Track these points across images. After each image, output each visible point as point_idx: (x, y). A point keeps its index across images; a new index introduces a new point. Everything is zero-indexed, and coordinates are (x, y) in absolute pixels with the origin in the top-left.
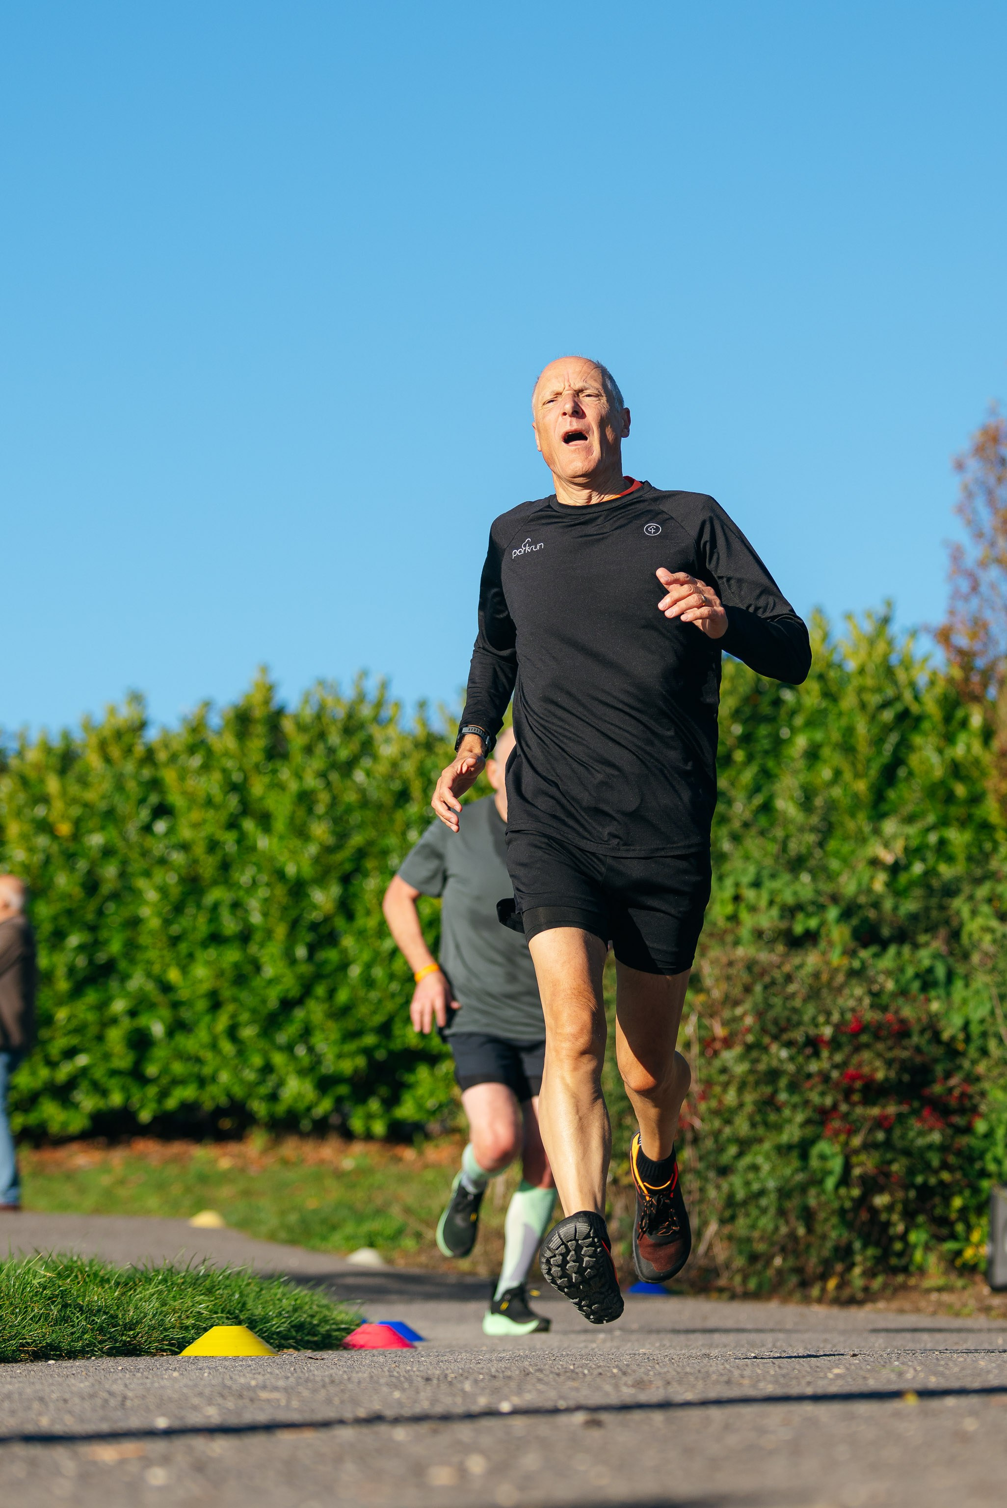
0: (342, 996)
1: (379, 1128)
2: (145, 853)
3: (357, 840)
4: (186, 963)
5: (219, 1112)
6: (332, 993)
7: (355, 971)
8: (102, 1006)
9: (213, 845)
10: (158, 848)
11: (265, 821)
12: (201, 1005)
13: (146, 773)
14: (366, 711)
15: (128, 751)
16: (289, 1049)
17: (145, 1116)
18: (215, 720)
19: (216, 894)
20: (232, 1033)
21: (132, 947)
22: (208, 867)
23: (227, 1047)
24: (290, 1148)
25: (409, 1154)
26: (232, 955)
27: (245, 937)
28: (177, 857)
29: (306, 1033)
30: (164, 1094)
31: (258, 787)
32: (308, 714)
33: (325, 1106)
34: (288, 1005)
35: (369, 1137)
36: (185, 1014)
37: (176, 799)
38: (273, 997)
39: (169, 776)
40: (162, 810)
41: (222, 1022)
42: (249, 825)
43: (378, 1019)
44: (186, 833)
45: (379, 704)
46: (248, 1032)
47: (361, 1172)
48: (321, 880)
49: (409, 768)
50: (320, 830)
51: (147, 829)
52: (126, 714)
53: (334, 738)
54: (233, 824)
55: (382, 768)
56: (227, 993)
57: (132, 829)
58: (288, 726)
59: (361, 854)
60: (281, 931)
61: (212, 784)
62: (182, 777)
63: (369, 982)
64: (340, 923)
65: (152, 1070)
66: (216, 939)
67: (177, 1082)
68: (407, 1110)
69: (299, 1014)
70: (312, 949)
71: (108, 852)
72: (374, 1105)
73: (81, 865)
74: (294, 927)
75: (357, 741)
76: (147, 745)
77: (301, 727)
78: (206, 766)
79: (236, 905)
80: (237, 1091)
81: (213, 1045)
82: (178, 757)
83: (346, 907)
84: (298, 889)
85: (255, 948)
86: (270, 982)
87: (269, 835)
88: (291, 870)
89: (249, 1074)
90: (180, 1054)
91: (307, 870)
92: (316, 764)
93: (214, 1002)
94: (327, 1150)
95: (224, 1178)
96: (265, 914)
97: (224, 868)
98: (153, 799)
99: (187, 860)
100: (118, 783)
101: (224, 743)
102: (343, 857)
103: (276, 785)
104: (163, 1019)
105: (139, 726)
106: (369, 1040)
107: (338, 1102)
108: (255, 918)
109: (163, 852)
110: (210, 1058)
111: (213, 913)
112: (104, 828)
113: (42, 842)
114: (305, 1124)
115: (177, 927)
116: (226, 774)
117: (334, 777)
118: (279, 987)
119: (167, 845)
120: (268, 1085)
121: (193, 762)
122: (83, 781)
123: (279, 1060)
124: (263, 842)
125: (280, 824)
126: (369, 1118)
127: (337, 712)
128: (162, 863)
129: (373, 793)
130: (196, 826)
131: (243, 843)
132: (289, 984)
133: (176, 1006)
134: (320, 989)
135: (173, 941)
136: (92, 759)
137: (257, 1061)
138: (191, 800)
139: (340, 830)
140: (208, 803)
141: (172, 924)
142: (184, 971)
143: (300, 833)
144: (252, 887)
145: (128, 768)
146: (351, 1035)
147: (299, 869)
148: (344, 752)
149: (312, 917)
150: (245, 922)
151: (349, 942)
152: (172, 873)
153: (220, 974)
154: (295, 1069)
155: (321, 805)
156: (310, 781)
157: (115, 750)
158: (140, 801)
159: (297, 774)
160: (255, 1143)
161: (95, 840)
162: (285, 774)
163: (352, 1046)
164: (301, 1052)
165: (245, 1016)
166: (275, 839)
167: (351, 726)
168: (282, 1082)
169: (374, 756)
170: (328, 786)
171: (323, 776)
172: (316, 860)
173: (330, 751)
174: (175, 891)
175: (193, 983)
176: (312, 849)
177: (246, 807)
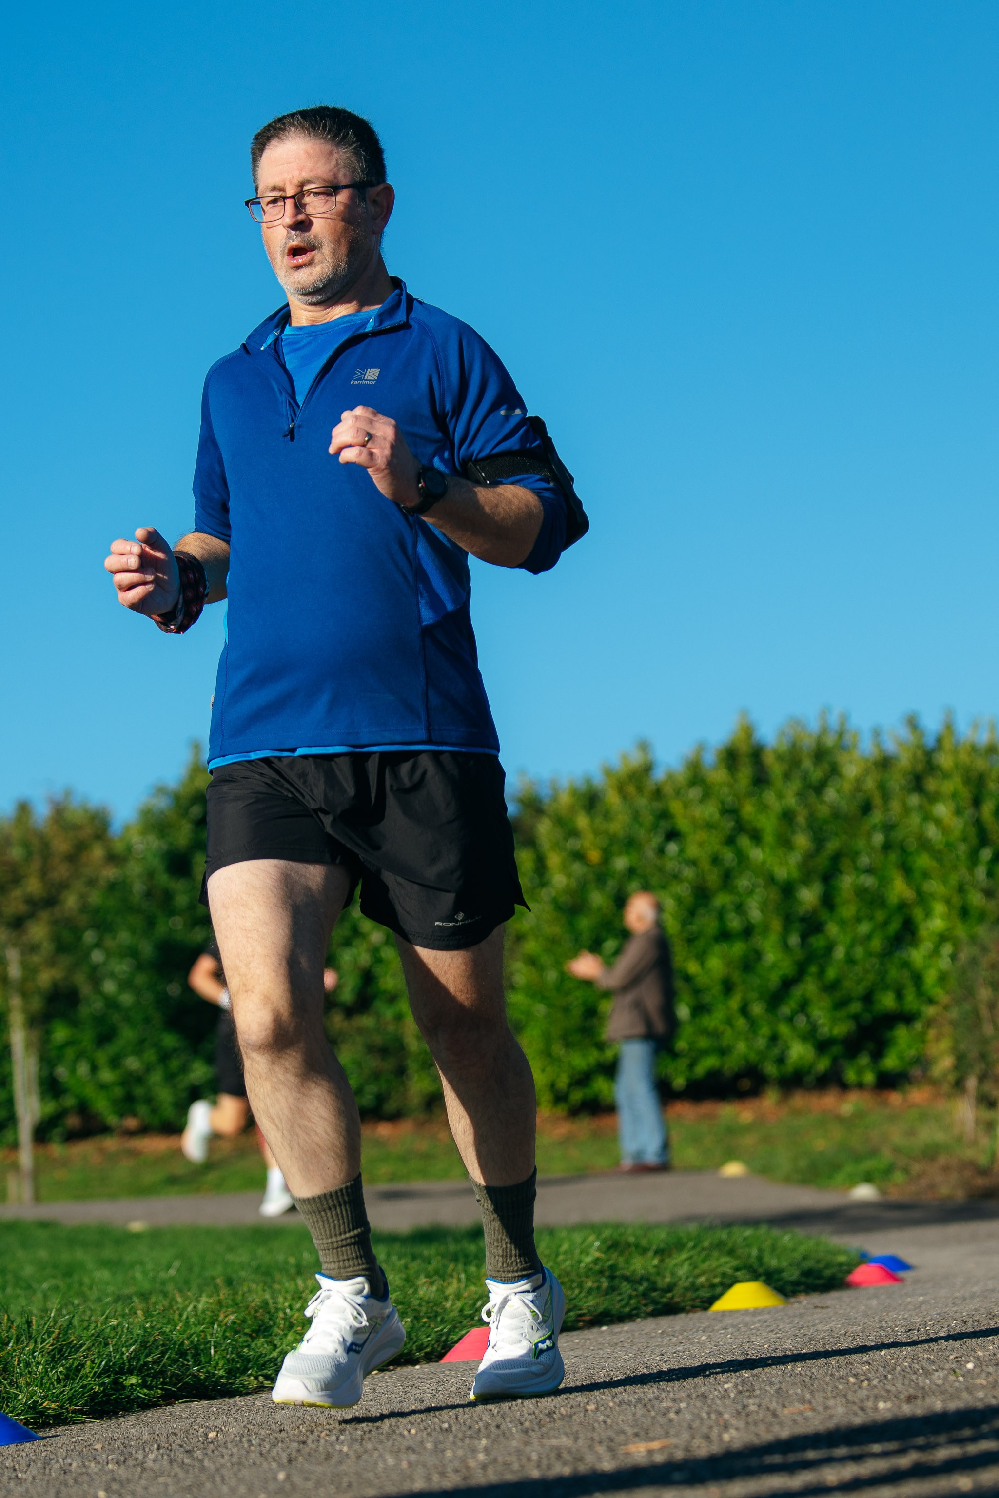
0: (831, 973)
1: (869, 1078)
2: (661, 870)
3: (832, 845)
4: (701, 958)
5: (738, 1076)
6: (822, 972)
7: (840, 953)
9: (716, 860)
10: (671, 865)
11: (756, 837)
12: (717, 990)
13: (657, 805)
14: (830, 741)
15: (640, 789)
16: (790, 1020)
17: (680, 1082)
18: (710, 758)
19: (721, 900)
20: (744, 1010)
22: (713, 878)
23: (741, 1023)
24: (799, 1100)
25: (895, 1098)
26: (738, 949)
27: (748, 932)
28: (688, 873)
29: (803, 1006)
30: (692, 1066)
31: (748, 809)
32: (784, 747)
33: (823, 1065)
34: (787, 984)
35: (860, 1086)
36: (707, 998)
37: (683, 824)
38: (774, 979)
39: (676, 807)
40: (673, 835)
41: (735, 1003)
42: (744, 841)
43: (860, 989)
44: (693, 851)
45: (841, 734)
46: (757, 1009)
47: (859, 1114)
48: (806, 879)
49: (870, 784)
50: (802, 841)
51: (661, 851)
52: (636, 759)
53: (807, 764)
54: (730, 841)
55: (847, 787)
56: (736, 976)
57: (650, 853)
58: (769, 759)
59: (836, 858)
60: (776, 925)
61: (710, 811)
62: (686, 805)
63: (850, 960)
64: (824, 915)
65: (681, 1044)
66: (724, 936)
67: (704, 1053)
68: (891, 1062)
69: (797, 992)
70: (804, 937)
72: (864, 1060)
73: (611, 884)
74: (788, 920)
75: (826, 766)
76: (656, 784)
77: (780, 757)
78: (706, 796)
79: (740, 908)
80: (753, 1057)
81: (729, 1022)
82: (682, 791)
83: (828, 901)
84: (788, 890)
85: (758, 941)
86: (774, 966)
87: (762, 849)
88: (781, 873)
89: (761, 1042)
90: (705, 1032)
91: (795, 874)
92: (795, 785)
93: (728, 987)
94: (829, 1100)
95: (748, 1129)
96: (762, 911)
97: (727, 878)
98: (664, 825)
99: (697, 875)
100: (636, 816)
101: (718, 776)
102: (822, 861)
103: (763, 807)
104: (688, 1004)
105: (647, 769)
106: (856, 1007)
107: (835, 1060)
108: (755, 914)
109: (676, 870)
110: (729, 1032)
111: (721, 915)
112: (627, 853)
113: (577, 868)
114: (810, 1079)
115: (694, 928)
116: (722, 803)
117: (812, 798)
118: (781, 973)
119: (680, 863)
120: (776, 1051)
121: (695, 793)
122: (607, 816)
123: (784, 1029)
124: (757, 854)
125: (769, 837)
126: (860, 1072)
127: (808, 743)
128: (676, 877)
129: (845, 806)
130: (701, 845)
131: (742, 857)
132: (786, 967)
133: (697, 992)
134: (813, 969)
135: (691, 940)
136: (613, 799)
137: (765, 1030)
138: (696, 825)
139: (819, 841)
140: (709, 826)
141: (690, 927)
142: (702, 964)
143: (785, 843)
144: (750, 892)
145: (642, 802)
146: (841, 1004)
147: (789, 874)
148: (816, 775)
149: (801, 911)
150: (749, 921)
151: (832, 929)
152: (686, 884)
153: (729, 964)
154: (799, 1036)
155: (801, 819)
156: (791, 801)
157: (631, 789)
158: (655, 827)
159: (780, 796)
160: (770, 1099)
161: (621, 863)
162: (770, 797)
163: (842, 1013)
164: (801, 1022)
165: (753, 995)
166: (768, 850)
167: (821, 754)
168: (788, 1048)
169: (840, 777)
170: (806, 805)
171: (801, 796)
172: (802, 866)
173: (804, 776)
174: (689, 900)
175: (708, 972)
176: (796, 858)
177: (741, 827)
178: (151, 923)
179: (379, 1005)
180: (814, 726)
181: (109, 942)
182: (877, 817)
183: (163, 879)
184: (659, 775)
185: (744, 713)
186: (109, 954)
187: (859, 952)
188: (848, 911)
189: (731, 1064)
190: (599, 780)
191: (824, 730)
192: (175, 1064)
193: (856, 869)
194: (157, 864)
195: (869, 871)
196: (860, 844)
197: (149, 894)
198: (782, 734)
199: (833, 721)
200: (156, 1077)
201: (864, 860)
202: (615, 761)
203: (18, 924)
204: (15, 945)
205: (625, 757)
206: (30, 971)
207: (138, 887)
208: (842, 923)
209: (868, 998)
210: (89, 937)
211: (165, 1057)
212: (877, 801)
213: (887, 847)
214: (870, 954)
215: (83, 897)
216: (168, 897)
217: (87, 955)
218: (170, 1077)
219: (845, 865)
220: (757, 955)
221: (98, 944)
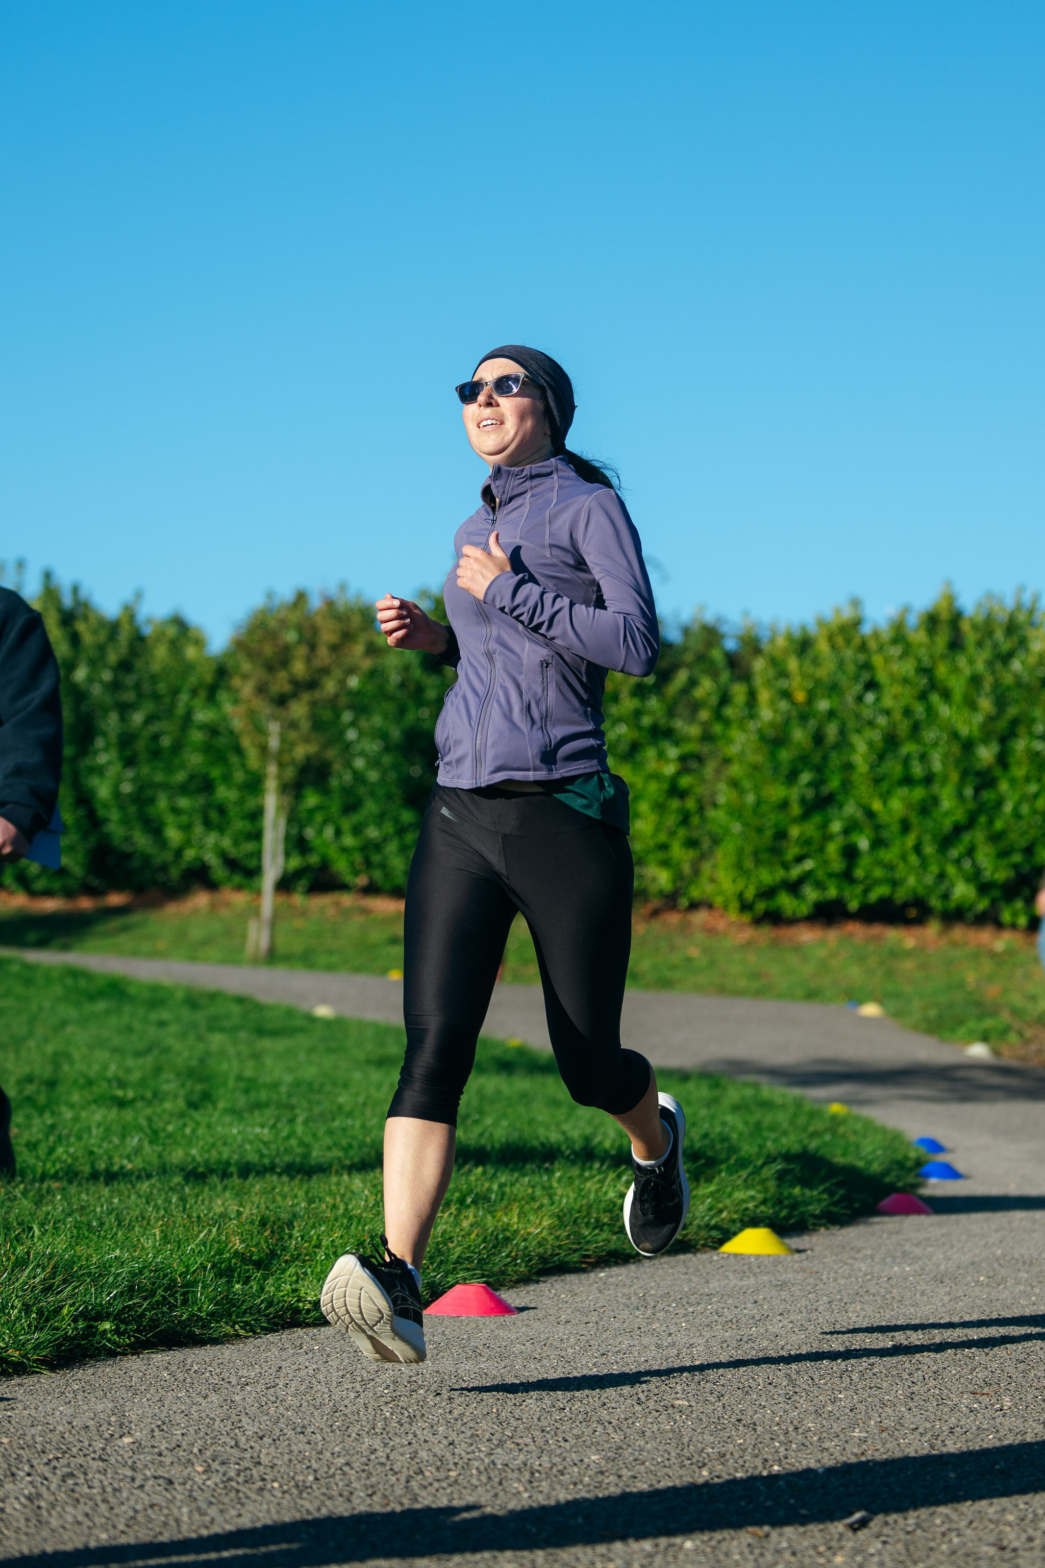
0: (999, 825)
1: (1022, 921)
2: (858, 716)
3: (1012, 711)
4: (885, 798)
5: (906, 905)
6: (991, 822)
7: (1008, 808)
8: (824, 826)
9: (907, 712)
10: (867, 713)
11: (946, 695)
12: (895, 828)
13: (862, 657)
14: (1022, 618)
15: (849, 641)
16: (958, 862)
17: (854, 905)
18: (913, 620)
19: (908, 748)
20: (918, 849)
21: (846, 785)
22: (903, 728)
23: (913, 859)
24: (958, 932)
26: (919, 793)
27: (929, 779)
28: (882, 721)
29: (971, 852)
30: (866, 891)
31: (942, 670)
32: (980, 618)
33: (983, 905)
34: (958, 830)
35: (1014, 926)
36: (885, 834)
37: (882, 677)
38: (948, 824)
39: (877, 661)
40: (872, 685)
41: (910, 841)
42: (935, 698)
43: (1023, 843)
44: (888, 701)
45: (1031, 612)
46: (929, 849)
47: (1010, 953)
48: (985, 740)
50: (986, 704)
51: (860, 699)
52: (847, 614)
53: (999, 635)
54: (923, 696)
55: (1032, 660)
56: (914, 819)
57: (850, 699)
58: (965, 626)
59: (1015, 723)
60: (955, 777)
61: (908, 668)
62: (887, 660)
63: (1017, 815)
64: (998, 772)
65: (859, 873)
66: (907, 780)
67: (877, 882)
69: (966, 838)
70: (977, 790)
71: (831, 714)
72: (1019, 904)
73: (812, 723)
74: (965, 774)
75: (1015, 639)
76: (862, 637)
77: (975, 627)
78: (905, 654)
79: (923, 757)
80: (921, 891)
81: (904, 857)
82: (885, 647)
83: (1003, 760)
84: (968, 746)
85: (936, 788)
86: (947, 814)
87: (950, 706)
88: (964, 731)
89: (929, 879)
90: (879, 863)
91: (976, 733)
92: (986, 653)
93: (905, 826)
94: (985, 936)
95: (909, 954)
96: (943, 763)
97: (916, 729)
98: (866, 676)
99: (889, 723)
100: (841, 664)
101: (919, 637)
102: (1002, 724)
103: (955, 670)
104: (868, 837)
105: (857, 623)
106: (1017, 858)
107: (994, 902)
108: (937, 766)
109: (871, 716)
110: (901, 866)
111: (906, 761)
112: (830, 697)
113: (784, 705)
114: (970, 915)
115: (881, 770)
116: (919, 661)
117: (999, 666)
118: (954, 818)
119: (875, 711)
120: (943, 887)
121: (896, 651)
122: (816, 662)
123: (951, 870)
124: (944, 711)
125: (957, 696)
126: (1015, 914)
127: (1002, 617)
128: (871, 724)
129: (1026, 678)
130: (895, 697)
131: (930, 711)
132: (960, 815)
133: (878, 828)
134: (983, 819)
135: (877, 781)
136: (823, 647)
137: (934, 869)
138: (893, 678)
139: (1001, 703)
140: (905, 681)
141: (877, 769)
142: (885, 803)
143: (971, 705)
144: (936, 744)
145: (848, 653)
146: (1004, 854)
147: (970, 731)
148: (1006, 646)
149: (978, 767)
150: (930, 769)
151: (1004, 786)
152: (878, 731)
153: (909, 806)
154: (963, 877)
155: (987, 685)
157: (840, 640)
158: (856, 678)
159: (971, 662)
160: (932, 929)
161: (823, 705)
162: (962, 661)
163: (1005, 862)
164: (967, 865)
165: (927, 838)
166: (954, 708)
167: (1012, 627)
168: (953, 885)
169: (1027, 650)
170: (993, 672)
171: (990, 664)
172: (984, 726)
173: (996, 646)
174: (880, 745)
175: (890, 811)
176: (979, 718)
177: (934, 685)
178: (402, 711)
180: (1010, 603)
181: (364, 723)
183: (417, 673)
184: (866, 629)
185: (948, 584)
186: (361, 734)
187: (1025, 809)
188: (1019, 772)
189: (901, 895)
190: (813, 629)
191: (1019, 607)
193: (1031, 735)
197: (403, 685)
198: (980, 605)
199: (1027, 599)
200: (392, 848)
202: (828, 613)
203: (282, 701)
204: (275, 718)
205: (838, 611)
206: (287, 745)
207: (394, 678)
208: (1013, 782)
209: (1029, 851)
210: (347, 717)
211: (401, 830)
214: (1035, 812)
215: (342, 683)
216: (420, 689)
217: (342, 733)
219: (1022, 730)
220: (935, 801)
221: (353, 724)
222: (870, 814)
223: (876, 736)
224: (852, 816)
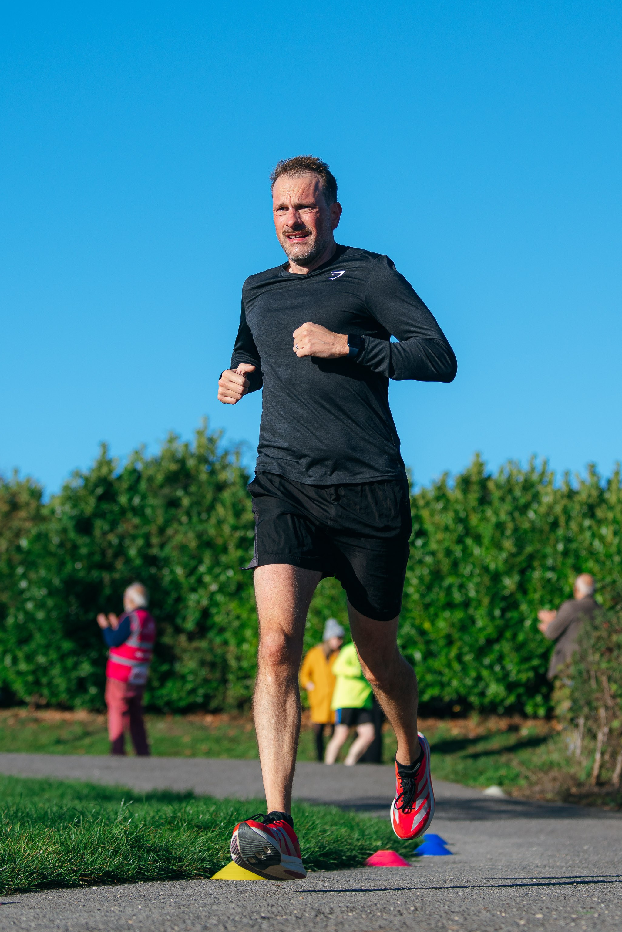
0: (521, 637)
1: (542, 711)
3: (529, 549)
4: (434, 619)
5: (451, 703)
6: (515, 636)
9: (449, 552)
10: (418, 554)
11: (478, 539)
12: (442, 642)
14: (536, 477)
16: (491, 667)
18: (451, 482)
19: (449, 580)
20: (459, 658)
22: (446, 564)
23: (457, 666)
24: (493, 721)
26: (459, 615)
27: (466, 604)
28: (429, 559)
29: (501, 658)
30: (422, 693)
31: (474, 520)
32: (503, 479)
33: (511, 700)
34: (490, 642)
35: (535, 716)
36: (433, 647)
37: (429, 526)
38: (482, 638)
39: (425, 514)
40: (421, 533)
41: (454, 652)
42: (469, 541)
44: (433, 546)
45: (543, 474)
46: (468, 658)
48: (509, 573)
49: (558, 509)
50: (508, 544)
53: (518, 492)
54: (460, 541)
55: (543, 509)
56: (456, 636)
58: (492, 486)
59: (531, 557)
60: (486, 601)
61: (448, 518)
62: (432, 514)
64: (519, 596)
66: (450, 605)
67: (429, 685)
69: (497, 647)
70: (504, 611)
72: (539, 699)
74: (494, 599)
75: (530, 494)
77: (499, 487)
78: (446, 508)
79: (461, 587)
80: (462, 691)
81: (449, 665)
82: (430, 503)
83: (523, 587)
84: (496, 577)
85: (472, 611)
86: (481, 630)
87: (481, 547)
88: (492, 566)
89: (469, 682)
90: (430, 670)
91: (501, 567)
92: (507, 507)
93: (449, 641)
96: (477, 592)
97: (455, 565)
99: (434, 561)
101: (456, 495)
102: (521, 559)
103: (484, 519)
104: (421, 650)
106: (535, 662)
107: (520, 697)
108: (472, 594)
109: (421, 557)
110: (447, 672)
111: (448, 591)
114: (500, 709)
115: (429, 598)
116: (456, 513)
117: (517, 514)
118: (486, 633)
119: (423, 552)
120: (480, 687)
121: (438, 506)
123: (485, 674)
124: (477, 551)
125: (486, 541)
126: (536, 707)
127: (519, 478)
128: (421, 562)
129: (538, 524)
130: (439, 542)
131: (466, 551)
132: (491, 631)
133: (428, 643)
134: (509, 634)
135: (427, 606)
137: (473, 674)
138: (437, 527)
139: (520, 544)
140: (446, 529)
141: (426, 597)
142: (433, 623)
143: (499, 547)
144: (471, 576)
146: (525, 659)
147: (497, 566)
148: (523, 500)
149: (504, 593)
150: (466, 596)
151: (523, 607)
152: (426, 568)
153: (452, 625)
154: (495, 679)
155: (509, 530)
156: (503, 517)
159: (496, 513)
160: (473, 720)
162: (489, 513)
163: (526, 666)
164: (497, 669)
165: (466, 649)
166: (484, 549)
167: (527, 486)
168: (488, 686)
169: (539, 503)
170: (513, 519)
171: (511, 514)
172: (506, 561)
173: (515, 499)
174: (427, 579)
175: (438, 630)
176: (504, 555)
177: (468, 531)
178: (62, 564)
179: (211, 634)
181: (32, 575)
182: (560, 532)
183: (73, 535)
185: (478, 454)
186: (30, 583)
188: (535, 595)
189: (448, 695)
191: (532, 470)
192: (70, 662)
193: (544, 567)
194: (70, 525)
195: (553, 569)
196: (549, 550)
197: (62, 545)
198: (502, 469)
199: (538, 463)
200: (56, 671)
201: (550, 562)
207: (55, 539)
208: (531, 603)
210: (20, 571)
211: (62, 658)
212: (562, 520)
213: (566, 553)
216: (75, 547)
217: (16, 583)
218: (65, 671)
219: (536, 563)
220: (473, 621)
221: (24, 576)
222: (422, 633)
223: (426, 571)
224: (408, 633)
